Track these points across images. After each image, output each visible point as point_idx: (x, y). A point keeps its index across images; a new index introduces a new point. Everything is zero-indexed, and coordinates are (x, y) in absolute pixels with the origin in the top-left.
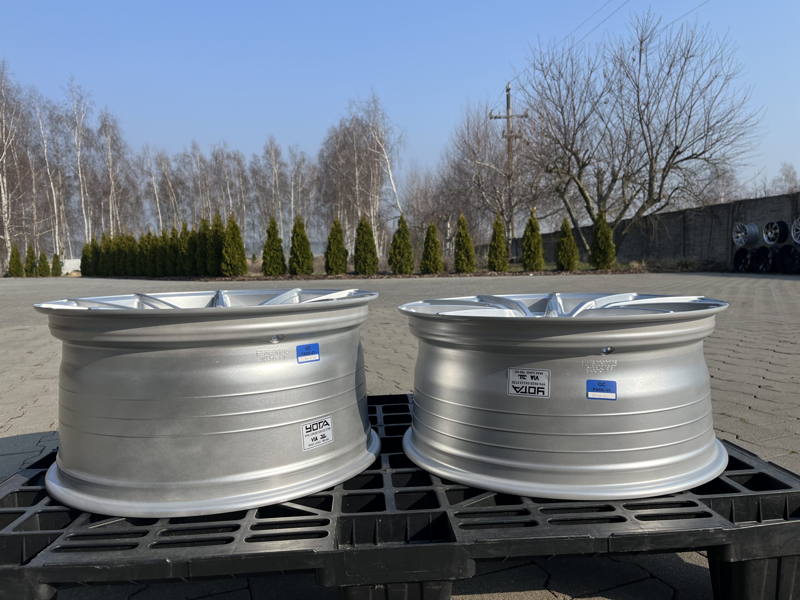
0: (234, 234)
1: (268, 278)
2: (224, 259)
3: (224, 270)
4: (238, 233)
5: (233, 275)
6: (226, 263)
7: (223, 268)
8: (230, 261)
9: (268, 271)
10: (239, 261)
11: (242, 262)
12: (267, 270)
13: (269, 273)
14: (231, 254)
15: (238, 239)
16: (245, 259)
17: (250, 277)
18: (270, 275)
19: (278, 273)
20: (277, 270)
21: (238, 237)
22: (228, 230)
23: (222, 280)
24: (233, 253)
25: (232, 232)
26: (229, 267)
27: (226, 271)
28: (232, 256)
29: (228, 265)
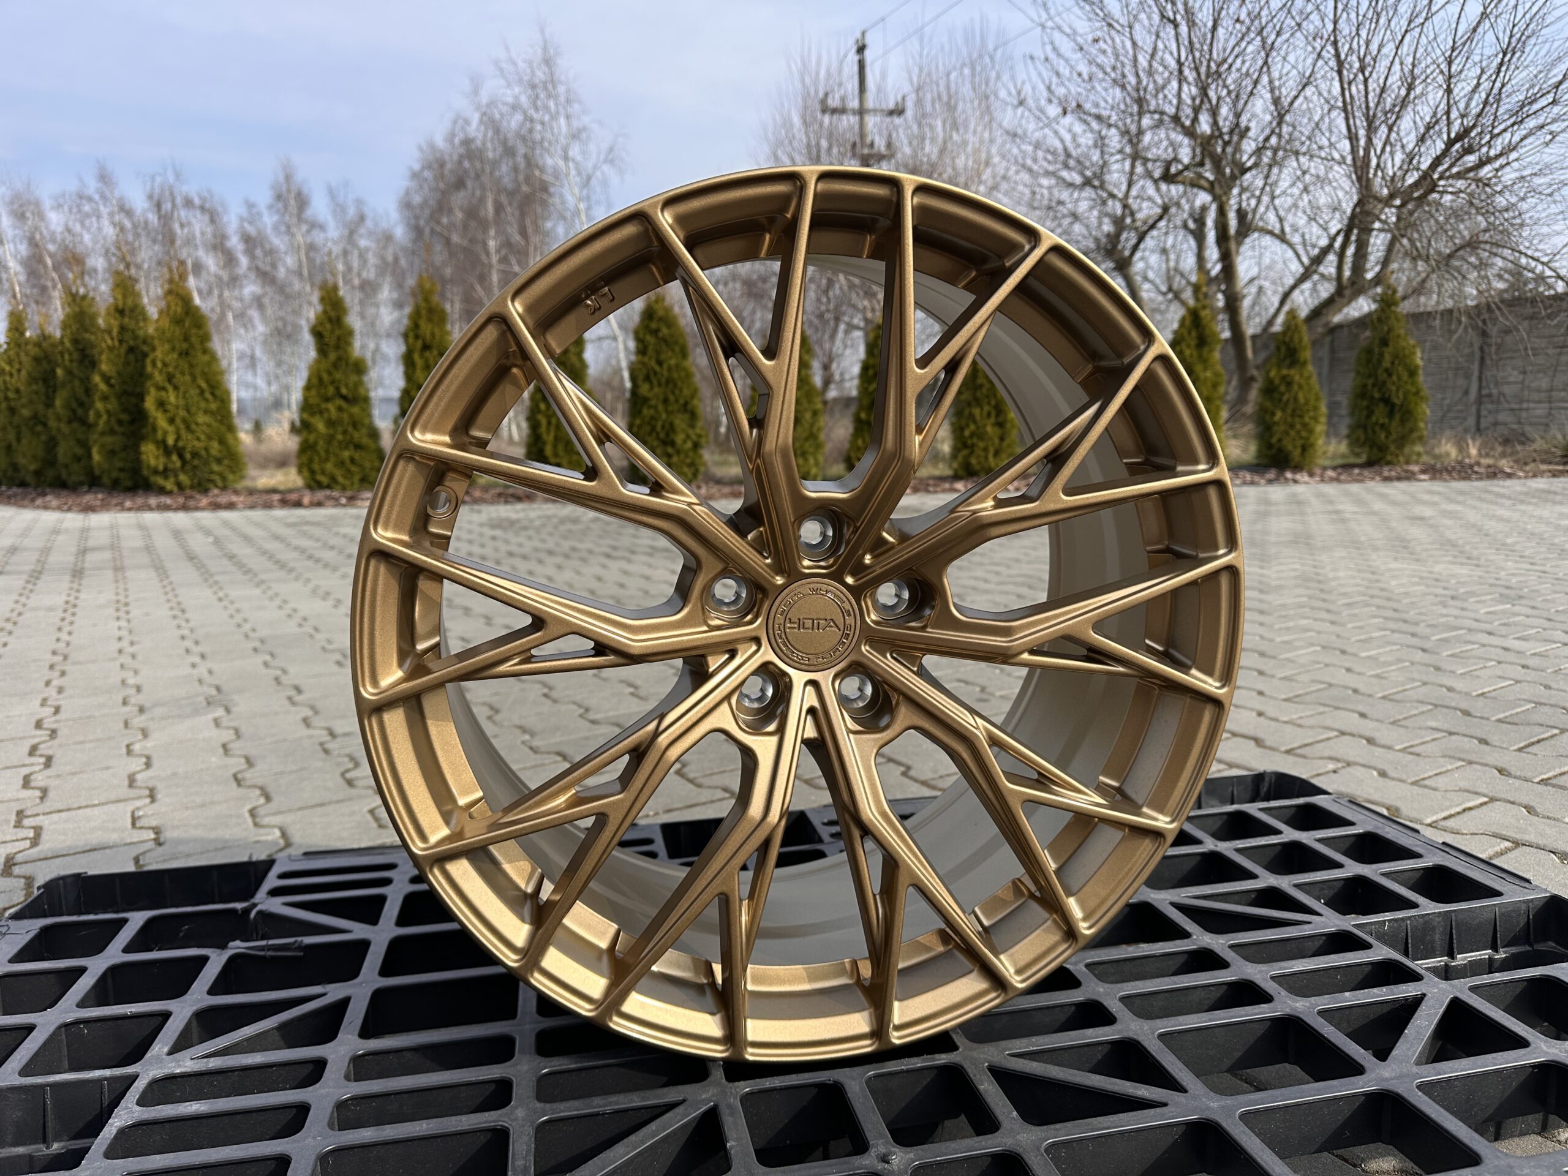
0: (186, 338)
1: (320, 495)
2: (154, 429)
3: (156, 472)
4: (206, 338)
5: (192, 487)
6: (162, 444)
7: (153, 462)
8: (177, 440)
9: (323, 472)
10: (210, 438)
11: (222, 442)
12: (316, 467)
13: (324, 480)
14: (182, 413)
15: (206, 358)
16: (231, 429)
17: (251, 492)
18: (329, 487)
19: (356, 478)
20: (353, 468)
21: (205, 351)
22: (166, 323)
23: (150, 509)
24: (188, 411)
25: (178, 331)
26: (175, 457)
27: (165, 472)
28: (184, 421)
29: (167, 451)
